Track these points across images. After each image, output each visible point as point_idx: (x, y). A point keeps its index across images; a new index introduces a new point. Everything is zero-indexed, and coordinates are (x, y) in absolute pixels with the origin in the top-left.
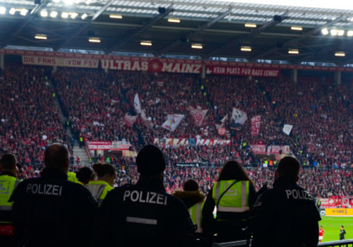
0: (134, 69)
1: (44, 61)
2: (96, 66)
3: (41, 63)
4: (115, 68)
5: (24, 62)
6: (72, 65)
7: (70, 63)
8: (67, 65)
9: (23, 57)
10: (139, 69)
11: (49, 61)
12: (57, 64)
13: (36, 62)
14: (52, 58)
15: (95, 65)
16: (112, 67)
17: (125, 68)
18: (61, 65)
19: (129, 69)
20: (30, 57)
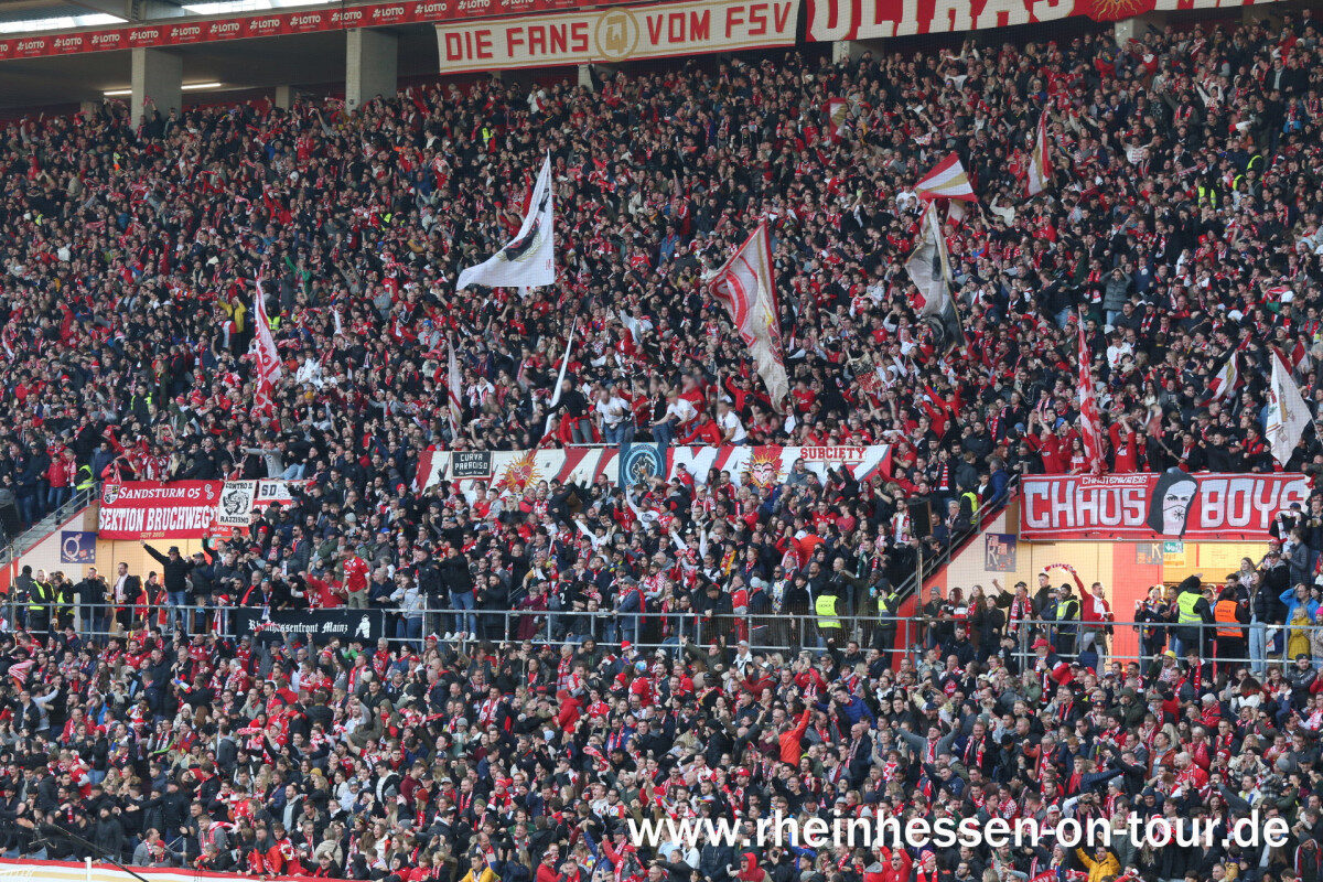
0: (987, 20)
1: (532, 41)
2: (789, 36)
3: (523, 58)
4: (885, 30)
5: (446, 66)
6: (665, 48)
7: (654, 40)
8: (644, 49)
9: (441, 33)
10: (1018, 17)
11: (559, 39)
12: (593, 54)
13: (500, 58)
14: (569, 20)
15: (780, 28)
16: (870, 29)
17: (939, 24)
18: (615, 55)
19: (964, 24)
20: (472, 28)
